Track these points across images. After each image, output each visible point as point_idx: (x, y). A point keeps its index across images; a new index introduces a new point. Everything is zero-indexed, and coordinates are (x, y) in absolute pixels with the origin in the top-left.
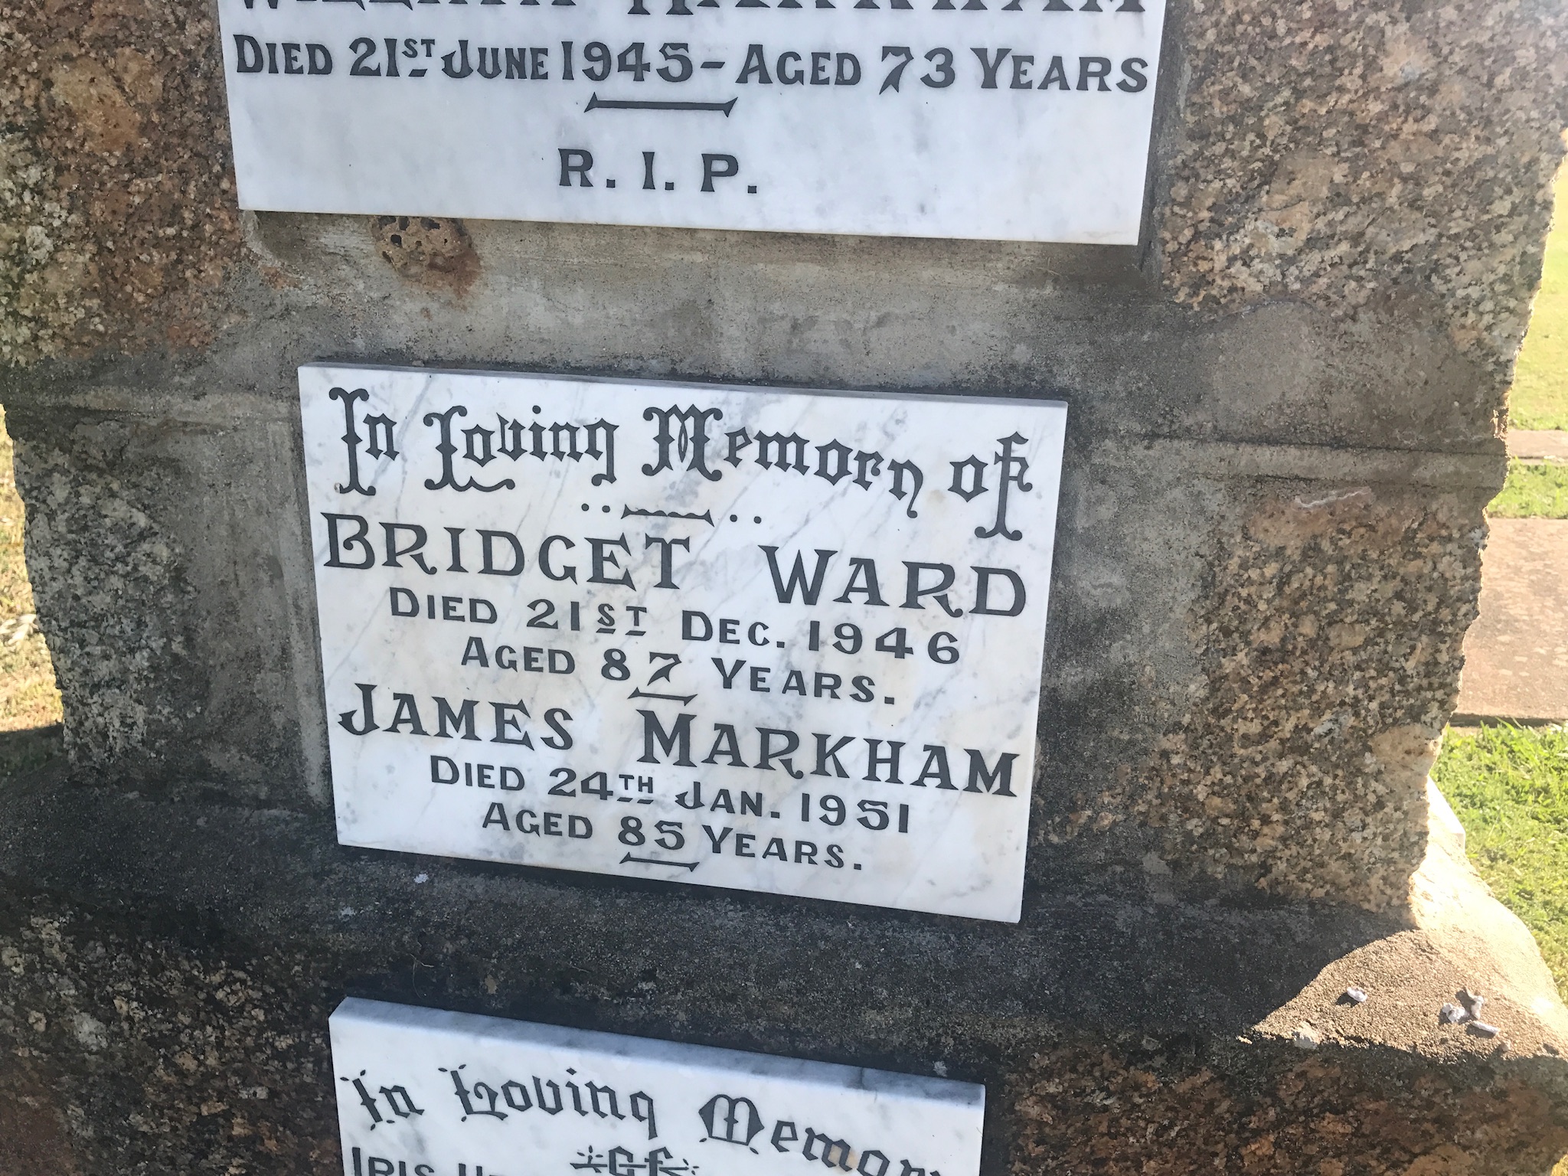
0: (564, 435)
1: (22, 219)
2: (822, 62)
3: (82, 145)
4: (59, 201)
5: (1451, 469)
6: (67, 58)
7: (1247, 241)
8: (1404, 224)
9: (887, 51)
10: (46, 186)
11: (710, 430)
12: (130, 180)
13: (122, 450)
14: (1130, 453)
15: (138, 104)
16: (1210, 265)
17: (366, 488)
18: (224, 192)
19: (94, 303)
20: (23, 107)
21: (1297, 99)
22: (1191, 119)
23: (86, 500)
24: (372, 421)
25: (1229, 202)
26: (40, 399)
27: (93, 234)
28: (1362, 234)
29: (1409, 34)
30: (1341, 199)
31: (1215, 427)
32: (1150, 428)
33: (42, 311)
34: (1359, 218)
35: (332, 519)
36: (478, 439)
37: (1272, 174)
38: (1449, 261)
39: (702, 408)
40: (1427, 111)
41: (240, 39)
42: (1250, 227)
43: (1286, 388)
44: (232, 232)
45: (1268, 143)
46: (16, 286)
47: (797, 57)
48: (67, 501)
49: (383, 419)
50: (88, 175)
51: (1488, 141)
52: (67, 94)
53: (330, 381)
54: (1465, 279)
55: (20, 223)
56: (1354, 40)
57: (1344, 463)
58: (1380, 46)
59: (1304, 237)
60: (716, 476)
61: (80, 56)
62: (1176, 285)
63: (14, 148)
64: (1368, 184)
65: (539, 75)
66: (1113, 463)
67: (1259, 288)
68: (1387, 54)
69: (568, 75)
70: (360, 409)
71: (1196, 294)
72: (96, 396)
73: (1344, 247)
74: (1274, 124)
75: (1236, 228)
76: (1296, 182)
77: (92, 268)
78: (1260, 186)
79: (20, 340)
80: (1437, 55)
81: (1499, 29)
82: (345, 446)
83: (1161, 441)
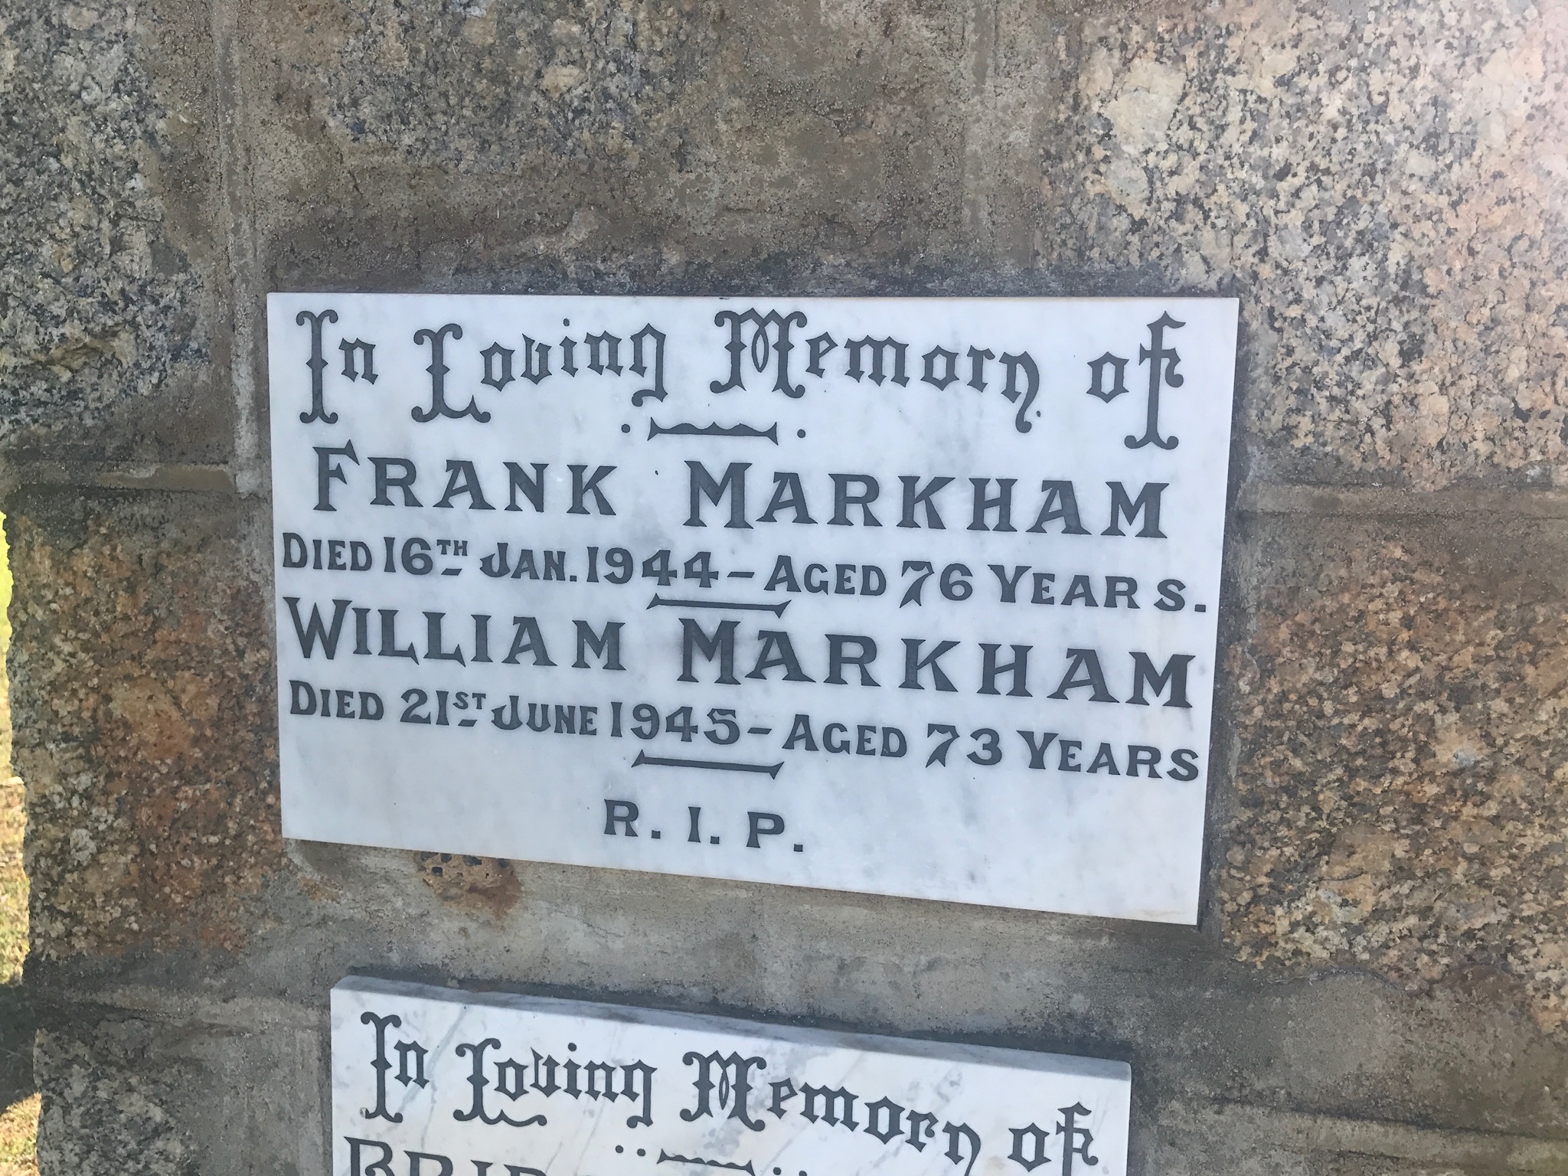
0: (600, 1074)
1: (69, 822)
2: (868, 734)
3: (135, 754)
4: (107, 805)
5: (1547, 1155)
6: (128, 677)
7: (1310, 909)
8: (1473, 901)
9: (932, 728)
10: (96, 792)
11: (753, 1079)
12: (178, 787)
13: (143, 1050)
14: (1199, 1116)
15: (192, 720)
16: (1272, 928)
17: (392, 1114)
18: (269, 806)
19: (131, 902)
20: (80, 718)
21: (1352, 777)
22: (1243, 788)
23: (103, 1095)
24: (403, 1049)
25: (1289, 871)
26: (67, 994)
27: (139, 838)
28: (1430, 908)
29: (1460, 724)
30: (1404, 874)
31: (1289, 1094)
32: (1219, 1091)
33: (80, 908)
34: (1425, 893)
35: (355, 1144)
36: (510, 1073)
37: (1331, 845)
38: (1524, 942)
39: (745, 1056)
40: (1486, 797)
41: (296, 685)
42: (1311, 895)
43: (1362, 1060)
44: (274, 842)
45: (1324, 817)
46: (55, 884)
47: (843, 729)
48: (84, 1094)
49: (414, 1046)
50: (138, 782)
51: (1553, 830)
52: (125, 709)
53: (363, 1005)
54: (1544, 962)
55: (65, 824)
56: (1403, 726)
57: (1432, 1144)
58: (1431, 733)
59: (1370, 909)
60: (759, 1126)
61: (140, 676)
62: (1237, 943)
63: (68, 755)
64: (1431, 860)
65: (587, 730)
66: (1182, 1126)
67: (1325, 955)
68: (1438, 741)
69: (616, 732)
70: (392, 1035)
71: (1258, 953)
72: (123, 995)
73: (1412, 921)
74: (1329, 799)
75: (1298, 895)
76: (1356, 856)
77: (133, 868)
78: (1319, 855)
79: (54, 935)
80: (1492, 744)
81: (1553, 723)
82: (374, 1070)
83: (1231, 1106)
